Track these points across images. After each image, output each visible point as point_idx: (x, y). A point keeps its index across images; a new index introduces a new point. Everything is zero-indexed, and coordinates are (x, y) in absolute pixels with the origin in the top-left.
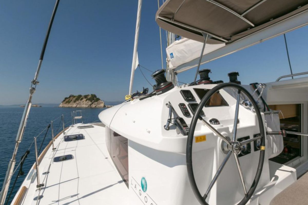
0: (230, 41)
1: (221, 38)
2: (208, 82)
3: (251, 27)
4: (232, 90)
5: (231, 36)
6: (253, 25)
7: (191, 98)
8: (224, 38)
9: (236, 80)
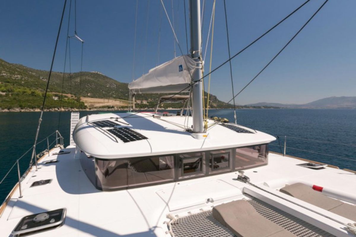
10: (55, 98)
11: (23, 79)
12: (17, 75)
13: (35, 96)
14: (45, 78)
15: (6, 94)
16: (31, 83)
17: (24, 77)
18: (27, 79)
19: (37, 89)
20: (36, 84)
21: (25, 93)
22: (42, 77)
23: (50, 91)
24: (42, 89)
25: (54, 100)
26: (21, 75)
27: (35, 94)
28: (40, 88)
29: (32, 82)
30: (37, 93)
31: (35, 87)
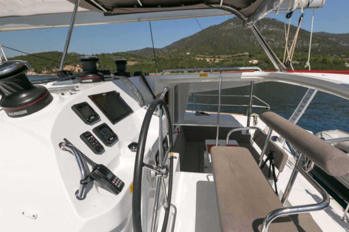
0: (109, 12)
1: (100, 5)
2: (98, 77)
3: (139, 6)
4: (129, 87)
5: (113, 7)
6: (141, 4)
7: (93, 117)
8: (103, 6)
9: (125, 71)
10: (347, 65)
11: (320, 47)
12: (316, 43)
13: (326, 63)
14: (345, 42)
15: (300, 63)
16: (328, 50)
17: (322, 44)
18: (324, 46)
19: (332, 56)
20: (332, 51)
21: (316, 61)
22: (342, 41)
23: (346, 56)
24: (337, 55)
25: (346, 67)
26: (320, 42)
27: (326, 62)
28: (336, 54)
29: (328, 48)
30: (327, 60)
31: (330, 54)
